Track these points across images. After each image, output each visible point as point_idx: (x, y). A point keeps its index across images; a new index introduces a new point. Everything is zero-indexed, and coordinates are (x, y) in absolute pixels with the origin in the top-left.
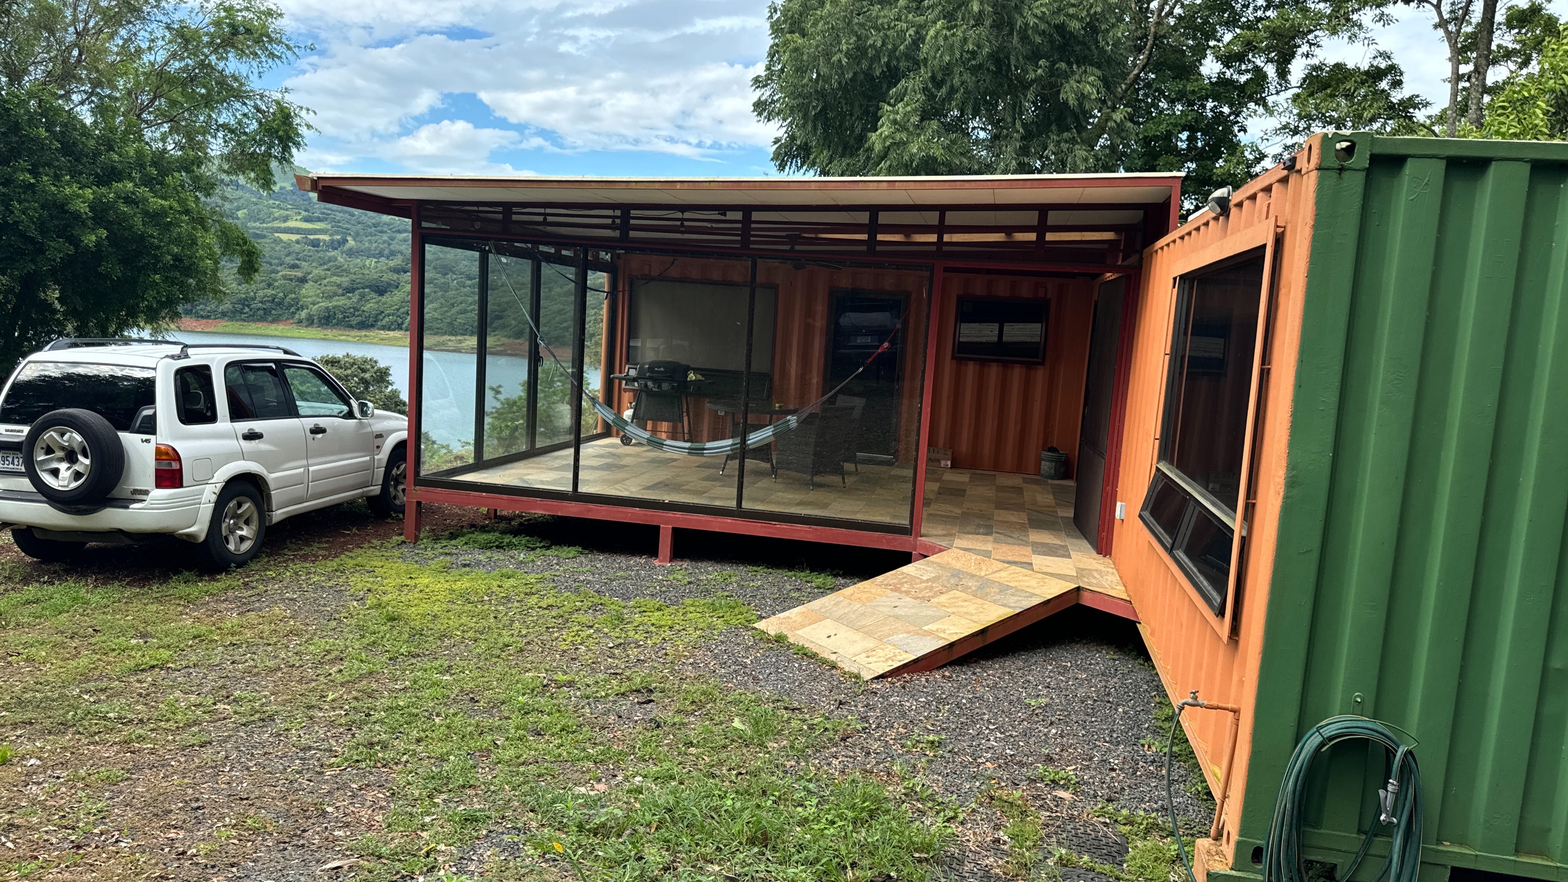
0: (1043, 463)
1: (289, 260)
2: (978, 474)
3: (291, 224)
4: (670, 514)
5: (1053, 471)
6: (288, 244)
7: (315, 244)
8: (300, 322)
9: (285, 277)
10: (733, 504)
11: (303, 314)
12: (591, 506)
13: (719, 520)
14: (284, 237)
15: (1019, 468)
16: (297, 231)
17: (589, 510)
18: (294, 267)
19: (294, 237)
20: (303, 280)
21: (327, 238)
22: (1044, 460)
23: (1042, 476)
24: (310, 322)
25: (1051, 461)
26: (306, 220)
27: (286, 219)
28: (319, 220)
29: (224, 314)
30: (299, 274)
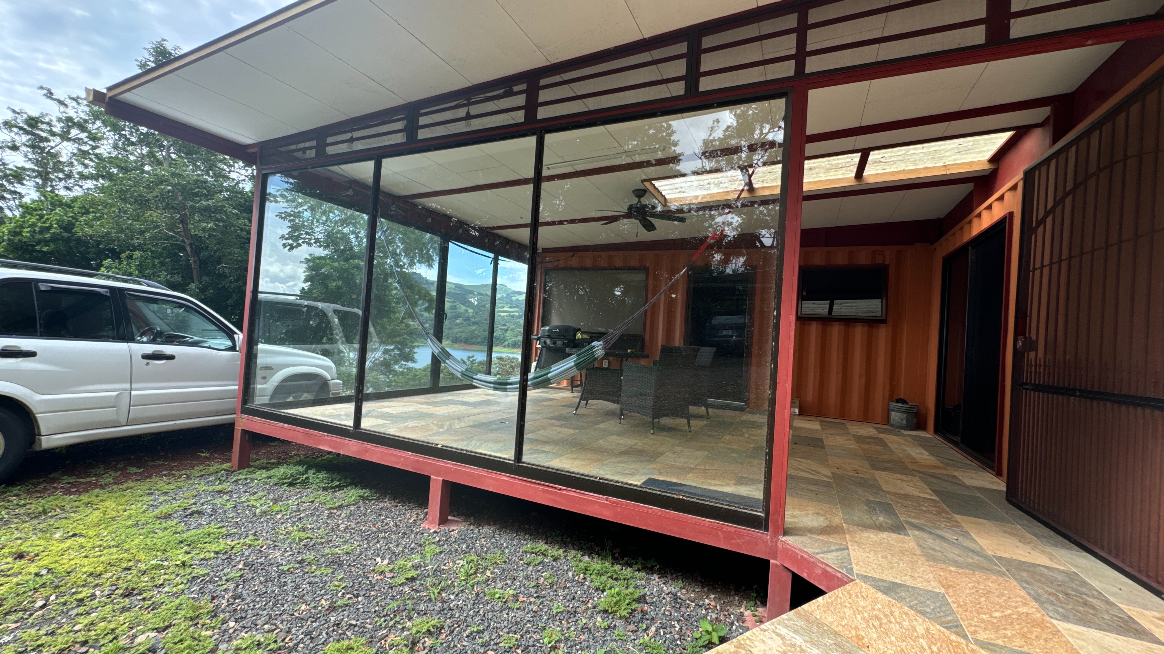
0: (893, 413)
1: (503, 323)
2: (827, 422)
3: (505, 309)
4: (442, 463)
5: (904, 422)
6: (503, 317)
7: (513, 316)
8: (505, 346)
9: (500, 329)
10: (508, 454)
11: (506, 343)
12: (368, 446)
13: (494, 476)
14: (502, 314)
15: (865, 418)
16: (506, 312)
17: (366, 451)
18: (505, 325)
19: (505, 314)
20: (507, 330)
21: (517, 314)
22: (894, 411)
23: (892, 425)
24: (508, 346)
25: (901, 412)
26: (510, 307)
27: (503, 307)
28: (515, 307)
29: (478, 343)
30: (506, 328)
